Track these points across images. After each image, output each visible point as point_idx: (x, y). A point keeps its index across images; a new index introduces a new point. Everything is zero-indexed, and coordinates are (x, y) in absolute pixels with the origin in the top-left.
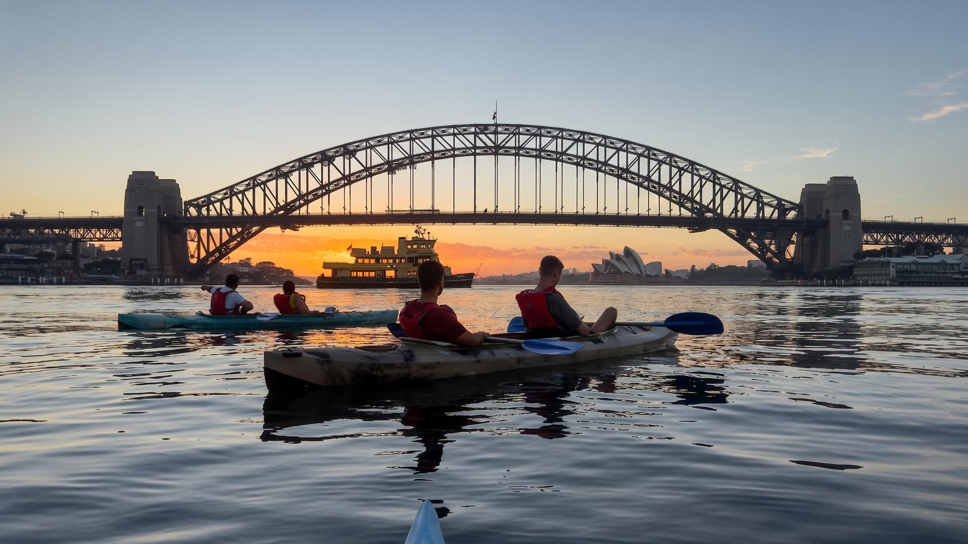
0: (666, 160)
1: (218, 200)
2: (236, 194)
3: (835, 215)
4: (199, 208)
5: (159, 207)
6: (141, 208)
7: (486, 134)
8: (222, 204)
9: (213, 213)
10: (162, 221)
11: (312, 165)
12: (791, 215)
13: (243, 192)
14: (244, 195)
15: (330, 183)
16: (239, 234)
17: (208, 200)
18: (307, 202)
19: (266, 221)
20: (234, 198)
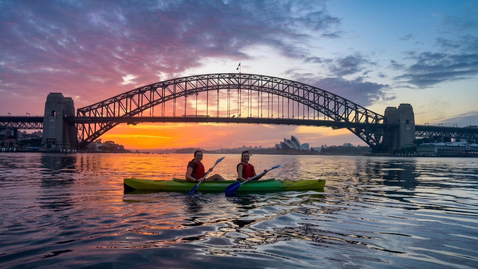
0: (322, 94)
1: (95, 109)
2: (105, 106)
3: (403, 122)
4: (84, 112)
5: (64, 111)
6: (53, 112)
7: (235, 78)
8: (96, 111)
9: (92, 115)
10: (64, 119)
11: (144, 92)
12: (381, 122)
13: (108, 105)
14: (108, 106)
15: (154, 101)
16: (105, 127)
17: (90, 109)
18: (142, 111)
19: (120, 120)
20: (104, 107)
